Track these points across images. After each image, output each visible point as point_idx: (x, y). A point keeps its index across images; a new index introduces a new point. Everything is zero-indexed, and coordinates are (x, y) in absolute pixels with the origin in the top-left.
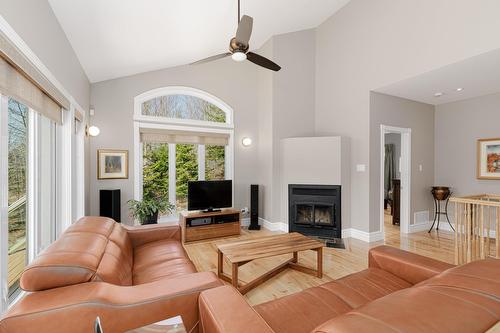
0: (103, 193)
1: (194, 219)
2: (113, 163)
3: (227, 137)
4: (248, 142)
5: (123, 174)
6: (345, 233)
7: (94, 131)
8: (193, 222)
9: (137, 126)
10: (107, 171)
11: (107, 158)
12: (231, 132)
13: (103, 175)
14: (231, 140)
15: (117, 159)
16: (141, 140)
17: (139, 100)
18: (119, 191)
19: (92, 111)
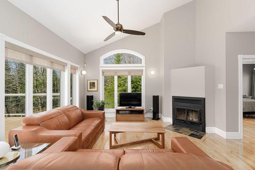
0: (88, 97)
1: (121, 110)
2: (93, 85)
4: (153, 73)
5: (96, 89)
6: (208, 129)
7: (84, 72)
8: (120, 112)
9: (101, 69)
11: (90, 83)
12: (144, 69)
13: (89, 89)
14: (144, 72)
15: (94, 83)
16: (103, 75)
18: (93, 96)
19: (85, 65)
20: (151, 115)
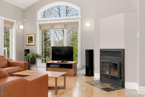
2: (30, 39)
8: (51, 66)
9: (38, 23)
10: (29, 43)
11: (29, 37)
13: (28, 44)
15: (32, 37)
16: (40, 29)
18: (29, 50)
19: (24, 20)
20: (84, 71)
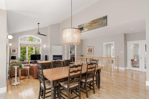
0: (12, 57)
3: (40, 45)
4: (45, 46)
5: (16, 53)
7: (10, 45)
8: (32, 63)
9: (19, 43)
11: (13, 50)
12: (41, 44)
14: (41, 46)
15: (15, 50)
17: (20, 38)
